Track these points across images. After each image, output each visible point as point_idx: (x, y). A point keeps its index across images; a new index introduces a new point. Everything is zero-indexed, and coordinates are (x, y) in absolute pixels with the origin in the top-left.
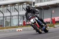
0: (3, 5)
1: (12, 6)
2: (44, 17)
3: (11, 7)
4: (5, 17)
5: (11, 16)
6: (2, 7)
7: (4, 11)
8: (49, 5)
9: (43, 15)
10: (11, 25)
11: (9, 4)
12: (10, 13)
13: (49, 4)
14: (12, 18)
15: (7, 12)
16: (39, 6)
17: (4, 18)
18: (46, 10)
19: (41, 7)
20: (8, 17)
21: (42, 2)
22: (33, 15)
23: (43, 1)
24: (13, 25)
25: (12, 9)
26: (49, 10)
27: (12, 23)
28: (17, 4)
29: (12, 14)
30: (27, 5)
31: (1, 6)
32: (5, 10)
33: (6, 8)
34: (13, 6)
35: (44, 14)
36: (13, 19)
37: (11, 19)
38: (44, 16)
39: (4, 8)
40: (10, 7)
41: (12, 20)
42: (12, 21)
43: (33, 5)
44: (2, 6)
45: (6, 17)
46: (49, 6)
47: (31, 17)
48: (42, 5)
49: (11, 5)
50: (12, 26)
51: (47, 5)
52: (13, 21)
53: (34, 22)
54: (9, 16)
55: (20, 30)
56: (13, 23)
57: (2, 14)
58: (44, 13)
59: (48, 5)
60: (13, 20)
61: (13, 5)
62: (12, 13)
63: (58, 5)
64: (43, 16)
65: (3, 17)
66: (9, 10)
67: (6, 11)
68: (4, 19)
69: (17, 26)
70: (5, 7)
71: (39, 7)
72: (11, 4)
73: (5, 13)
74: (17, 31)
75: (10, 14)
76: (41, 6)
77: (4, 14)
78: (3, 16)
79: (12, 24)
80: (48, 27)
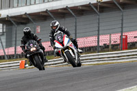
8: (30, 14)
9: (16, 38)
19: (11, 20)
21: (13, 7)
23: (15, 5)
46: (28, 16)
48: (13, 15)
58: (18, 32)
59: (26, 14)
63: (50, 14)
80: (27, 65)
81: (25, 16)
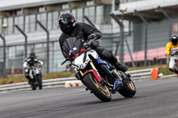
0: (24, 9)
1: (52, 11)
2: (148, 45)
3: (50, 15)
4: (30, 45)
5: (48, 42)
6: (20, 15)
7: (27, 26)
8: (165, 8)
9: (146, 39)
10: (48, 69)
11: (42, 6)
12: (45, 33)
13: (162, 6)
14: (51, 49)
15: (36, 29)
16: (133, 11)
17: (29, 48)
18: (154, 25)
19: (140, 15)
20: (40, 46)
22: (82, 43)
24: (54, 70)
25: (52, 21)
26: (164, 24)
27: (50, 61)
28: (67, 6)
29: (51, 36)
30: (96, 7)
31: (18, 13)
32: (30, 23)
33: (33, 17)
34: (55, 11)
35: (149, 36)
36: (53, 51)
37: (48, 51)
38: (149, 40)
39: (27, 17)
40: (45, 15)
41: (51, 53)
42: (51, 57)
43: (116, 9)
44: (21, 12)
45: (34, 44)
46: (162, 11)
47: (75, 49)
48: (143, 9)
49: (48, 8)
50: (53, 73)
51: (156, 7)
52: (55, 57)
53: (85, 65)
54: (43, 43)
55: (77, 85)
56: (55, 61)
57: (22, 36)
58: (149, 31)
59: (159, 7)
60: (55, 53)
61: (53, 8)
62: (50, 32)
64: (144, 41)
65: (26, 44)
66: (44, 24)
67: (33, 26)
68: (26, 51)
69: (66, 71)
70: (29, 14)
71: (132, 14)
72: (47, 5)
73: (29, 32)
74: (68, 88)
75: (45, 37)
76: (138, 10)
77: (27, 35)
78: (24, 40)
79: (50, 66)
80: (161, 75)
81: (157, 11)
